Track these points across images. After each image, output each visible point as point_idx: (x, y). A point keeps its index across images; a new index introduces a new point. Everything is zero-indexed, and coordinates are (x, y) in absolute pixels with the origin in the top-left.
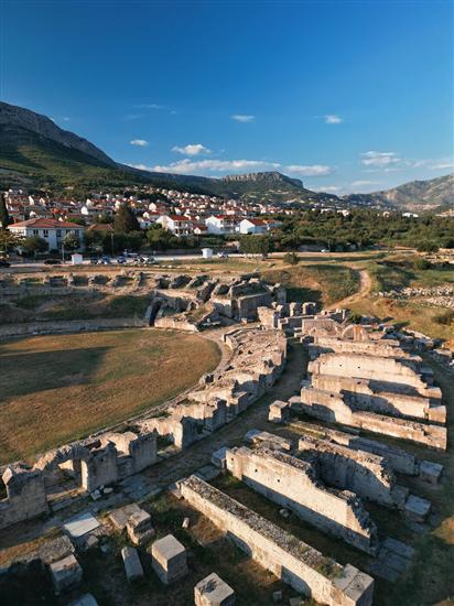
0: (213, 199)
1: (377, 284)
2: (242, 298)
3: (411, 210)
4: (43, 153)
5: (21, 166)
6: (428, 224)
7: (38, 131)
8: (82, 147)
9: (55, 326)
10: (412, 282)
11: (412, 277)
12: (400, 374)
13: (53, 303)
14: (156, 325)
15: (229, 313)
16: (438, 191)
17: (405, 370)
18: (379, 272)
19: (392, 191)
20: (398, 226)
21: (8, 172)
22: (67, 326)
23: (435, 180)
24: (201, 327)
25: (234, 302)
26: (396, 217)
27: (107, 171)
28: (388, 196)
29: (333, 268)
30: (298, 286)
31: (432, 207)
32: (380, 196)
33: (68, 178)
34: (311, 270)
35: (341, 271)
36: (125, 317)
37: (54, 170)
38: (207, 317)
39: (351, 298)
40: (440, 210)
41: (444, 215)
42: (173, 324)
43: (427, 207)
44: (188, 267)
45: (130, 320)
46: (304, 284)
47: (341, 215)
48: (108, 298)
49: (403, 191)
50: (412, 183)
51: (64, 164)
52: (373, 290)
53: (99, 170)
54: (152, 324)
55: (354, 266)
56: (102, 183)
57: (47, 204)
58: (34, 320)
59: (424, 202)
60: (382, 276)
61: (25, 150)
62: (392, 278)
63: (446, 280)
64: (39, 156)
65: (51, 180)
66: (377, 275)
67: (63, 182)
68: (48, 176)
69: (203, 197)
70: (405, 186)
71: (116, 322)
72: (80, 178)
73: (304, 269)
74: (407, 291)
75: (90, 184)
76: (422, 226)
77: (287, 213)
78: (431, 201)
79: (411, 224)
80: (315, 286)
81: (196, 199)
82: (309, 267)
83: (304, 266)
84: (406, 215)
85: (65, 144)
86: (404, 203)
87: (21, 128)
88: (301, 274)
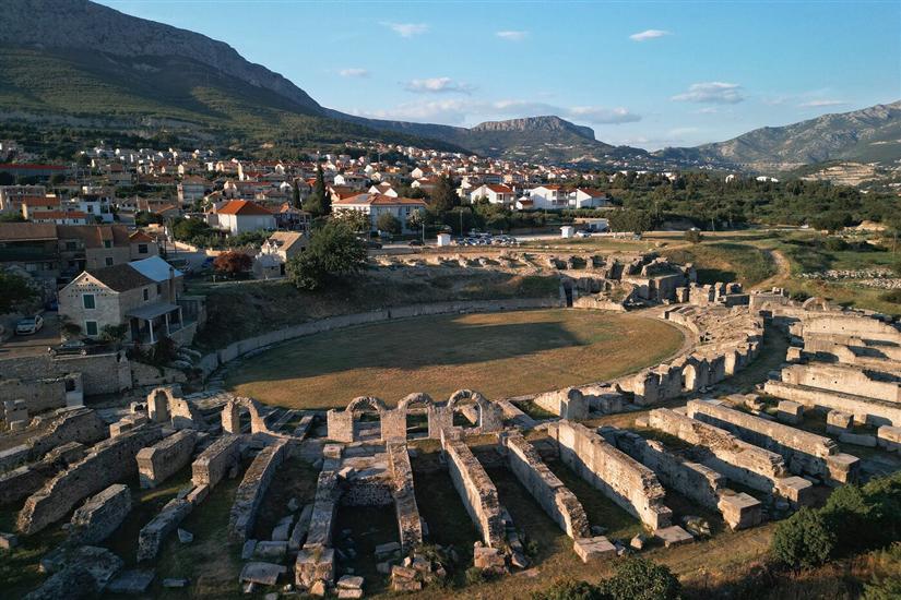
0: (473, 159)
1: (796, 266)
2: (660, 278)
3: (764, 171)
4: (224, 97)
5: (196, 115)
6: (797, 192)
7: (216, 66)
8: (277, 86)
9: (477, 306)
10: (834, 263)
11: (831, 258)
12: (884, 333)
13: (462, 284)
14: (575, 305)
15: (646, 295)
16: (802, 142)
17: (889, 328)
18: (794, 252)
19: (729, 143)
20: (755, 197)
21: (180, 124)
22: (486, 305)
23: (795, 126)
24: (627, 306)
25: (651, 282)
26: (747, 182)
27: (315, 120)
28: (724, 151)
29: (740, 247)
30: (705, 267)
31: (792, 165)
32: (712, 150)
33: (262, 131)
34: (716, 249)
35: (750, 251)
36: (541, 297)
37: (241, 120)
38: (629, 298)
39: (771, 280)
40: (805, 170)
41: (812, 178)
42: (595, 305)
43: (785, 166)
44: (568, 247)
45: (545, 300)
46: (713, 266)
47: (667, 179)
48: (516, 279)
49: (747, 142)
50: (760, 131)
51: (254, 112)
52: (794, 273)
53: (305, 119)
54: (570, 304)
55: (761, 245)
56: (311, 138)
57: (286, 171)
58: (456, 299)
59: (780, 159)
60: (798, 256)
61: (200, 93)
62: (811, 259)
63: (874, 262)
64: (218, 101)
65: (240, 135)
66: (793, 255)
67: (257, 137)
68: (236, 129)
69: (458, 155)
70: (750, 135)
71: (532, 302)
72: (280, 131)
73: (709, 249)
74: (833, 273)
75: (296, 141)
76: (789, 196)
77: (586, 177)
78: (790, 158)
79: (772, 193)
80: (726, 267)
81: (449, 158)
82: (712, 245)
83: (706, 245)
84: (760, 179)
85: (253, 82)
86: (750, 160)
87: (193, 60)
88: (706, 254)
